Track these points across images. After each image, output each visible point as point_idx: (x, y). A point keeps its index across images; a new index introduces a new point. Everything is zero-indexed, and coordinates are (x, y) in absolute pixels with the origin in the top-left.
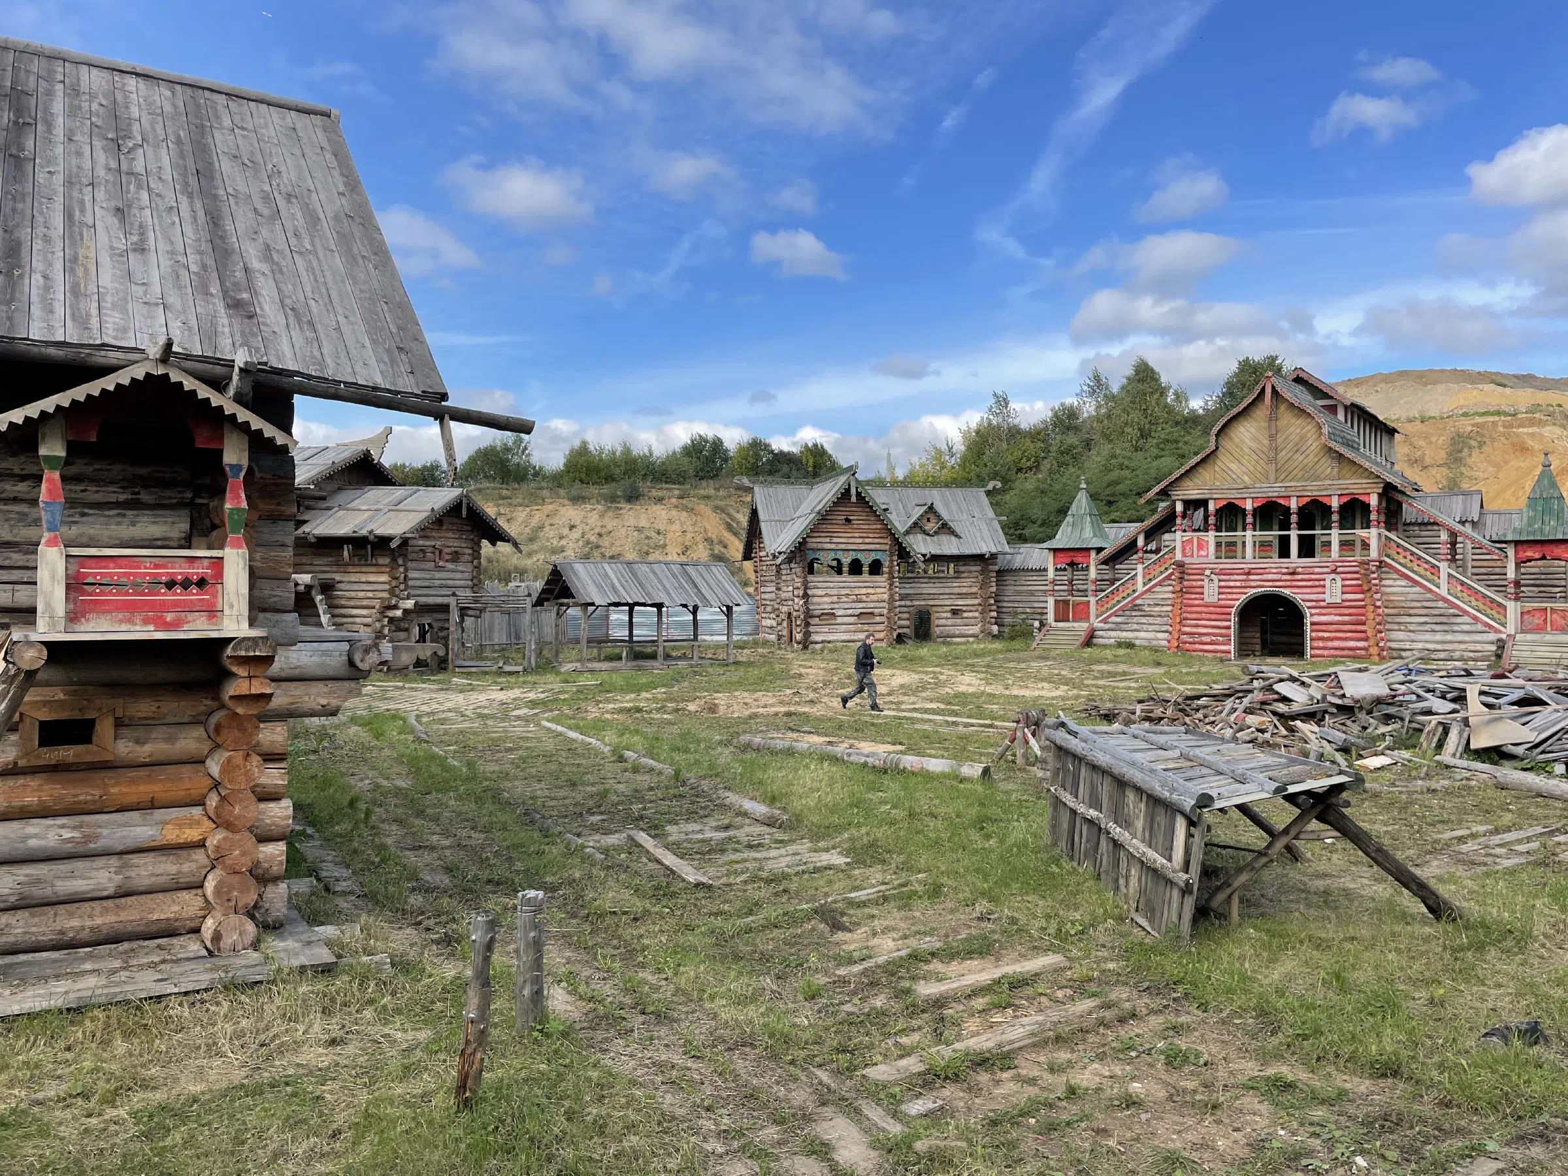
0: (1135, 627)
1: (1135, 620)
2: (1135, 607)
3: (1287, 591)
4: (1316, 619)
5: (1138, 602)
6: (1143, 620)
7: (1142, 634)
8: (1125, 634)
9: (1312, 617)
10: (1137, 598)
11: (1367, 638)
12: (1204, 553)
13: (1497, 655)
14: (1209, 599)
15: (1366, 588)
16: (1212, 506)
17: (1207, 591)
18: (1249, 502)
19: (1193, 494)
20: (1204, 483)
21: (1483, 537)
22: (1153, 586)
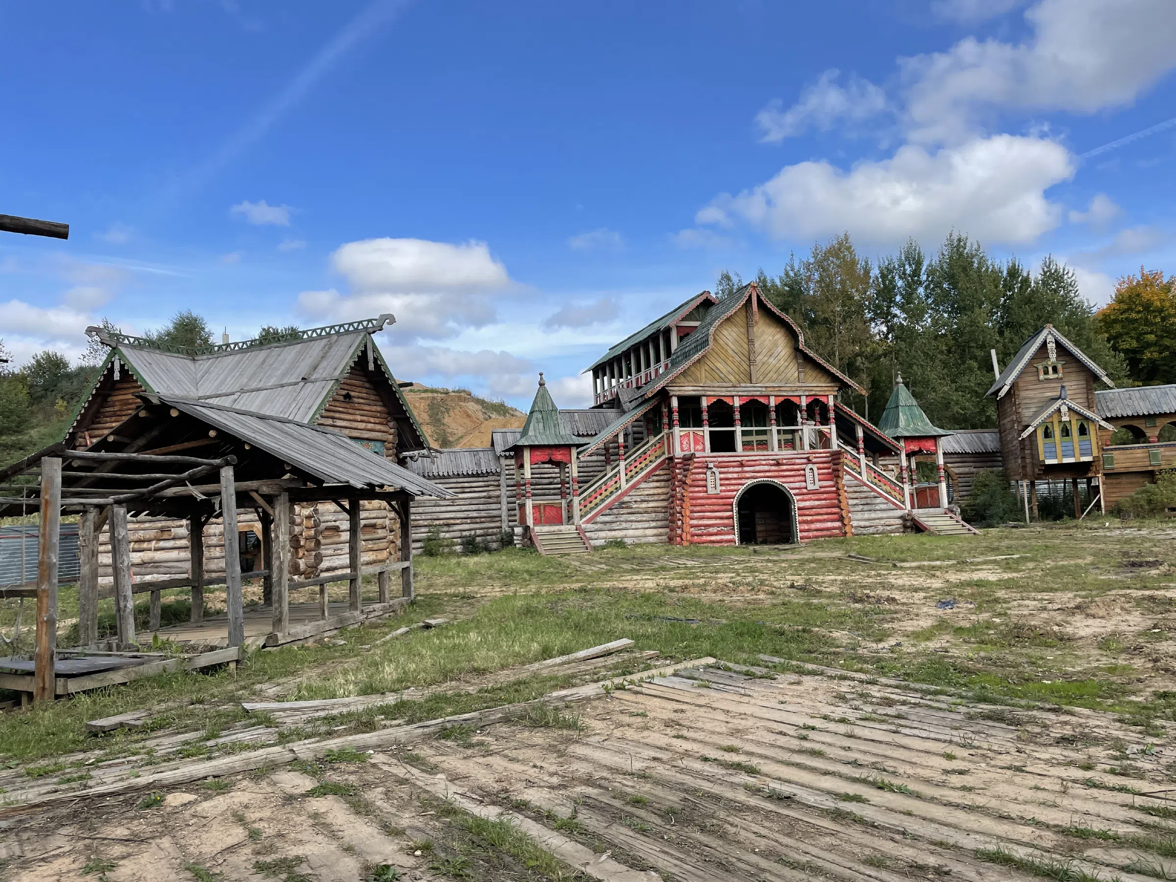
1: (624, 518)
3: (776, 480)
4: (802, 504)
5: (626, 499)
6: (633, 517)
7: (631, 533)
8: (613, 534)
9: (798, 503)
10: (622, 495)
11: (841, 519)
12: (700, 447)
13: (905, 527)
14: (711, 491)
15: (835, 475)
16: (705, 403)
17: (710, 484)
18: (736, 399)
19: (689, 390)
20: (696, 380)
21: (887, 434)
22: (639, 482)
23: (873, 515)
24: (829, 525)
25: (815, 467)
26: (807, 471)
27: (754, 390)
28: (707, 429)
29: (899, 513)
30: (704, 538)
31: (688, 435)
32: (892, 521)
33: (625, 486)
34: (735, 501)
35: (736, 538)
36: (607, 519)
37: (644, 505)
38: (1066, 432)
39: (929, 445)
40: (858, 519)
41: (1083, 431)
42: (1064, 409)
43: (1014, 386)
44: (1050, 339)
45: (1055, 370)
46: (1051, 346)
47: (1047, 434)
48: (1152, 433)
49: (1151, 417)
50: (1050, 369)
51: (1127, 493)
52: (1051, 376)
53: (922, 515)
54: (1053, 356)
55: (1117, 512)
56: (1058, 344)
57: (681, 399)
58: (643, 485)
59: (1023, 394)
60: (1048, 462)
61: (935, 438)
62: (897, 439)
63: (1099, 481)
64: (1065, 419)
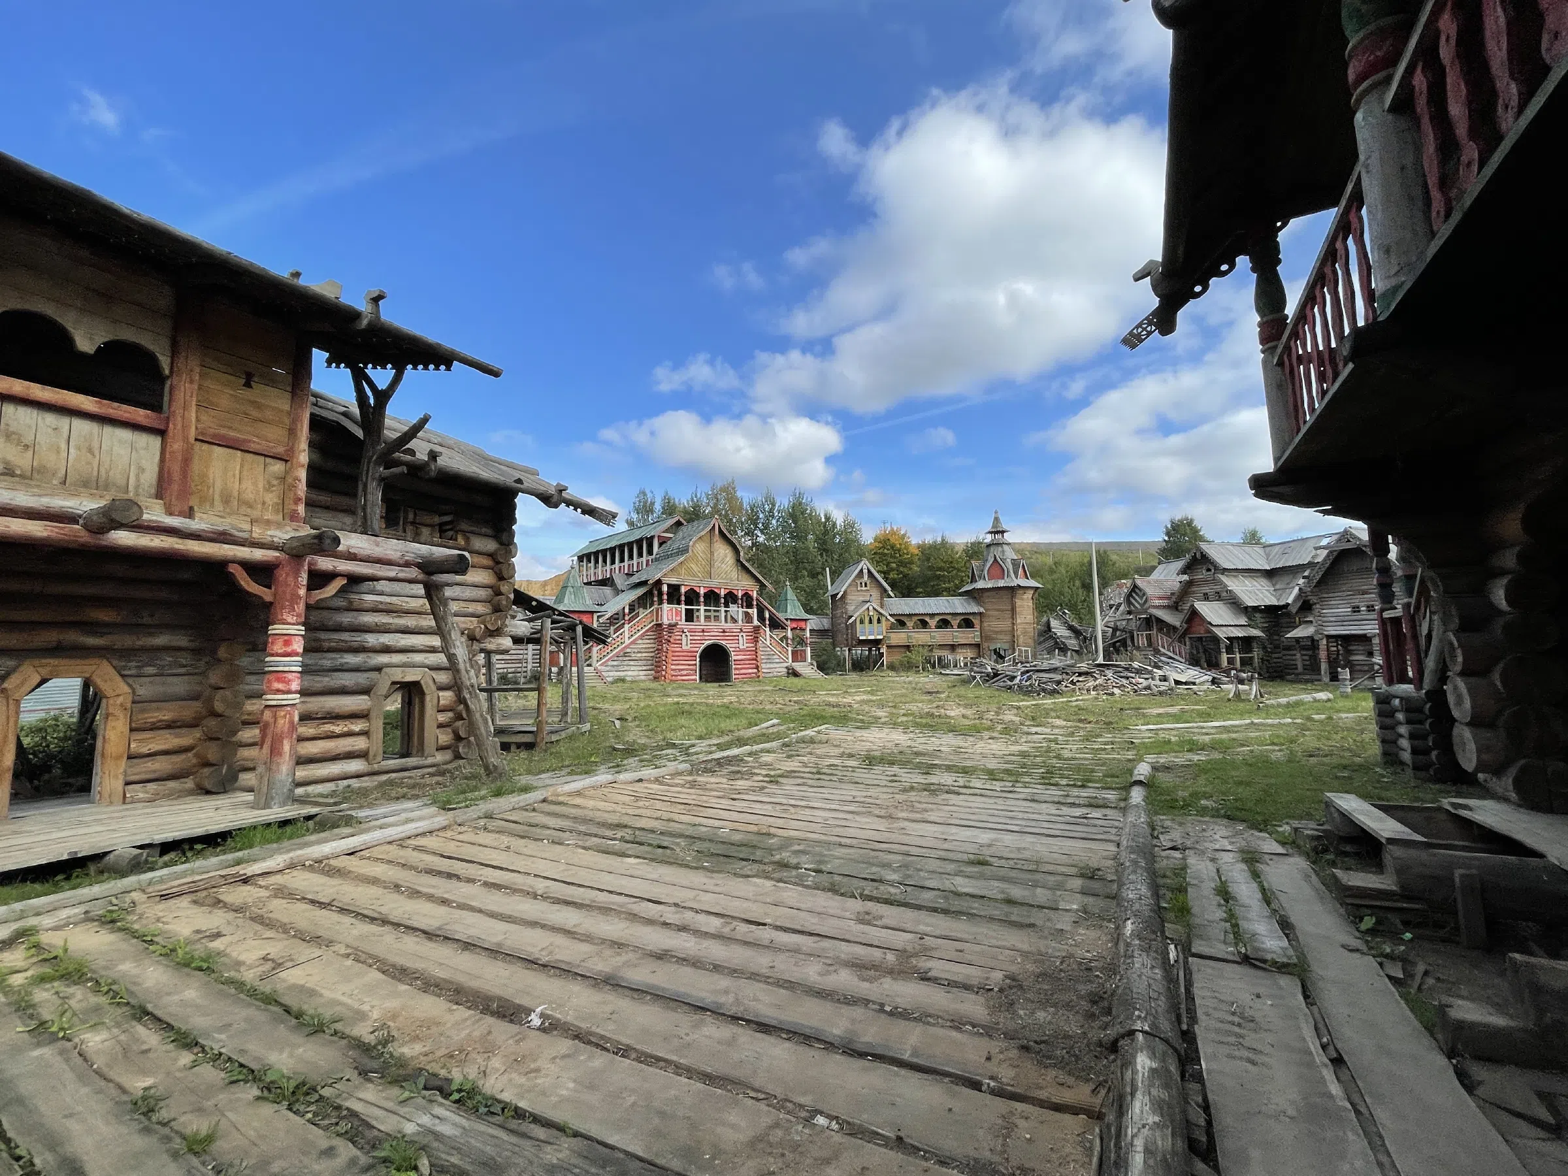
0: (626, 668)
1: (626, 663)
2: (625, 654)
3: (724, 642)
4: (736, 658)
5: (628, 650)
6: (632, 663)
7: (630, 673)
8: (618, 673)
9: (734, 657)
10: (626, 647)
11: (757, 667)
12: (678, 618)
13: (788, 673)
14: (684, 647)
15: (756, 640)
16: (683, 590)
17: (684, 642)
18: (702, 588)
19: (673, 580)
20: (679, 574)
21: (781, 616)
22: (636, 640)
23: (772, 666)
24: (750, 671)
25: (744, 635)
26: (740, 638)
27: (713, 583)
28: (684, 607)
29: (786, 665)
30: (679, 678)
31: (671, 610)
32: (780, 670)
33: (627, 642)
34: (698, 655)
35: (698, 678)
36: (615, 663)
37: (639, 655)
38: (871, 622)
39: (802, 624)
40: (765, 667)
41: (879, 621)
42: (871, 608)
43: (845, 592)
44: (865, 567)
45: (866, 586)
46: (865, 571)
47: (862, 622)
48: (910, 624)
49: (910, 615)
50: (864, 585)
51: (897, 657)
52: (864, 588)
53: (799, 667)
54: (866, 577)
55: (892, 667)
56: (869, 571)
57: (669, 586)
58: (640, 641)
59: (849, 597)
60: (861, 638)
61: (806, 620)
62: (787, 619)
63: (884, 650)
64: (871, 613)
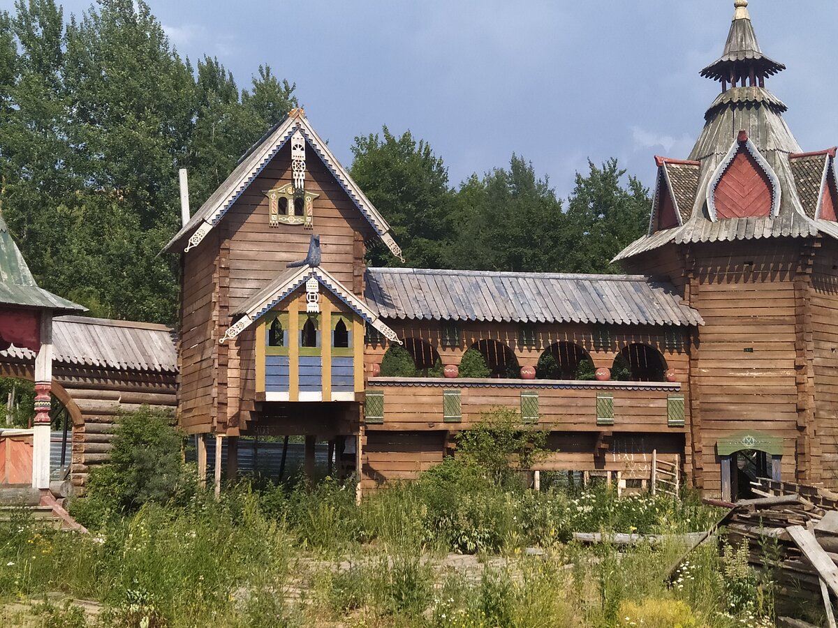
38: (309, 336)
41: (341, 338)
42: (312, 286)
44: (297, 139)
45: (299, 211)
46: (298, 155)
47: (275, 337)
48: (450, 357)
49: (453, 327)
50: (291, 205)
52: (291, 219)
54: (300, 175)
56: (311, 153)
59: (236, 248)
60: (272, 397)
61: (40, 315)
63: (357, 444)
64: (312, 307)
